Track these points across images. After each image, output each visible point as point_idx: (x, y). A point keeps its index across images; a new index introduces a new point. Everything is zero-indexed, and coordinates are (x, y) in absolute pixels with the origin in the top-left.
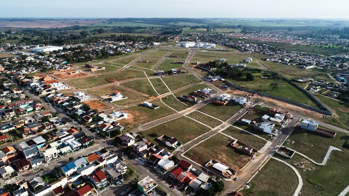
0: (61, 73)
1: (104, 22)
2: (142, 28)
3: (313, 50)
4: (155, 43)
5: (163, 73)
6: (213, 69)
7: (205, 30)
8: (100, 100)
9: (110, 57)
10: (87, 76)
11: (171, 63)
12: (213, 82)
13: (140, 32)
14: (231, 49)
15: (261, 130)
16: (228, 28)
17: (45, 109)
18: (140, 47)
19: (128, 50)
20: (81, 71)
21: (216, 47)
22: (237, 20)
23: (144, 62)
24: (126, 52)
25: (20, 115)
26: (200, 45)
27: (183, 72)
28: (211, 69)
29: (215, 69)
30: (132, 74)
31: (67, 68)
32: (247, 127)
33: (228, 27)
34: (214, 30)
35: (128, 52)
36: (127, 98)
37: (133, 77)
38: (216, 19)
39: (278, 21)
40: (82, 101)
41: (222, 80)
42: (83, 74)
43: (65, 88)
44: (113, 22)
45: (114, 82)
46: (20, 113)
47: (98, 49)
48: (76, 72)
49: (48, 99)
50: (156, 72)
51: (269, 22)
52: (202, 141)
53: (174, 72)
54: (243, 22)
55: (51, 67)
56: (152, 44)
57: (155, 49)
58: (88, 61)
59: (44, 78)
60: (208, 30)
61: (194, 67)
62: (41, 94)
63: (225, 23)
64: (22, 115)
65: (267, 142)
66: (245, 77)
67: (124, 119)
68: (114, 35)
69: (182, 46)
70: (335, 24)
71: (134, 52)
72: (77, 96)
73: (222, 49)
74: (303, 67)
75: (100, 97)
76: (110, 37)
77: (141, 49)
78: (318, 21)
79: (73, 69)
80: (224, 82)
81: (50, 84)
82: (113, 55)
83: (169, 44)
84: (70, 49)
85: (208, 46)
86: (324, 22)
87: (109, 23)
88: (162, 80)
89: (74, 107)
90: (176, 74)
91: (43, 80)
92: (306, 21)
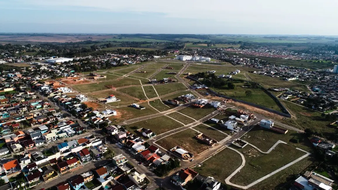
0: (69, 80)
1: (114, 38)
2: (148, 43)
4: (155, 57)
5: (155, 81)
6: (201, 79)
7: (206, 45)
8: (97, 102)
9: (113, 67)
10: (90, 83)
11: (166, 74)
12: (197, 90)
13: (146, 47)
14: (224, 63)
15: (226, 127)
17: (50, 107)
18: (141, 60)
19: (130, 62)
20: (85, 79)
21: (211, 61)
22: (241, 36)
23: (142, 72)
24: (128, 64)
25: (31, 110)
26: (196, 59)
27: (174, 81)
28: (199, 79)
29: (203, 79)
30: (128, 82)
31: (74, 76)
32: (215, 125)
33: (229, 43)
34: (214, 45)
35: (129, 64)
36: (120, 100)
37: (129, 85)
39: (281, 38)
40: (82, 101)
41: (205, 88)
42: (86, 81)
43: (69, 91)
44: (122, 37)
45: (112, 88)
46: (31, 109)
47: (104, 61)
48: (81, 79)
49: (55, 99)
50: (150, 81)
51: (272, 38)
52: (173, 134)
53: (166, 81)
54: (246, 38)
55: (60, 74)
56: (153, 57)
57: (154, 61)
58: (93, 71)
59: (53, 83)
60: (208, 46)
61: (185, 77)
62: (49, 95)
63: (228, 39)
64: (32, 111)
65: (228, 136)
66: (227, 86)
67: (113, 116)
68: (120, 49)
69: (180, 59)
71: (135, 64)
72: (79, 98)
73: (215, 62)
74: (285, 79)
75: (97, 99)
76: (116, 51)
77: (141, 61)
79: (79, 77)
80: (207, 90)
81: (58, 88)
82: (115, 66)
83: (168, 58)
84: (79, 61)
85: (204, 59)
87: (120, 38)
88: (154, 87)
89: (74, 105)
90: (167, 82)
91: (53, 85)
92: (308, 38)
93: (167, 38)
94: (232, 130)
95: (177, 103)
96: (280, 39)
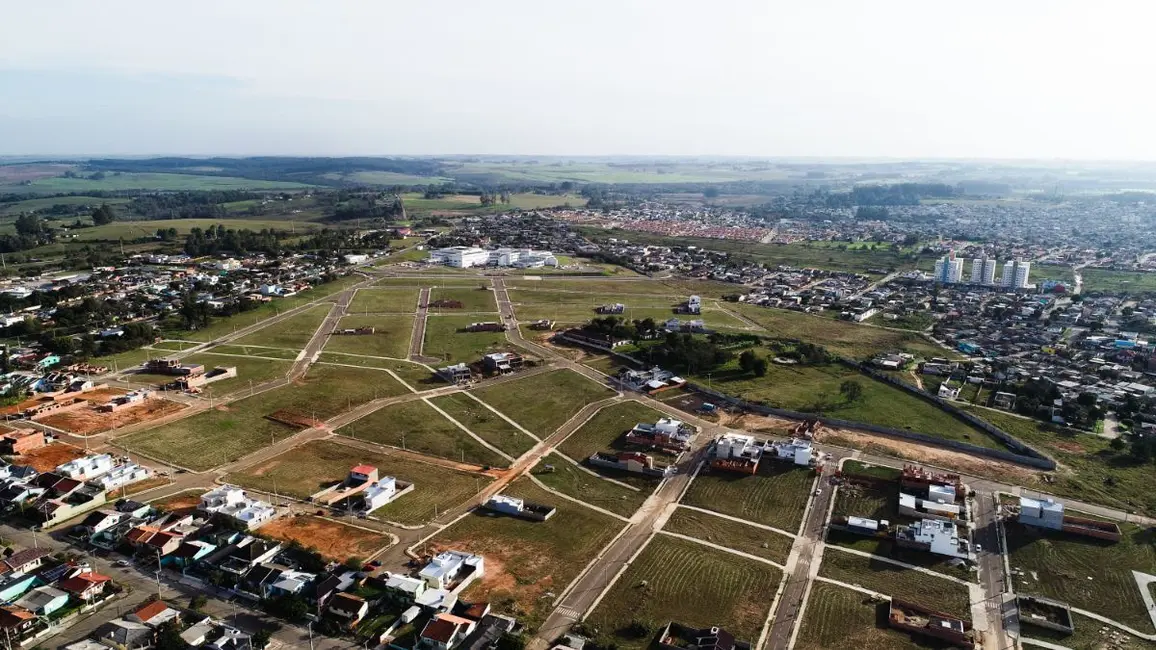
0: (68, 409)
1: (68, 174)
2: (248, 197)
3: (831, 260)
4: (353, 259)
5: (464, 372)
6: (620, 343)
7: (476, 200)
8: (320, 513)
9: (217, 320)
10: (183, 413)
11: (459, 331)
12: (654, 392)
14: (611, 268)
15: (923, 548)
16: (538, 193)
17: (118, 590)
18: (304, 275)
19: (271, 289)
20: (153, 395)
21: (560, 263)
22: (536, 162)
23: (361, 331)
24: (269, 299)
25: (23, 638)
26: (508, 259)
27: (530, 364)
28: (614, 345)
29: (624, 342)
30: (352, 388)
31: (83, 387)
32: (877, 544)
33: (551, 189)
34: (503, 199)
35: (272, 295)
36: (411, 488)
37: (365, 400)
38: (473, 158)
39: (661, 166)
40: (252, 525)
41: (676, 383)
42: (161, 404)
43: (133, 476)
44: (106, 173)
45: (309, 427)
46: (20, 629)
47: (151, 292)
48: (132, 399)
49: (101, 537)
50: (434, 371)
51: (636, 169)
52: (798, 623)
53: (502, 367)
54: (557, 169)
55: (9, 386)
56: (342, 262)
57: (364, 279)
58: (141, 344)
59: (14, 441)
60: (485, 202)
61: (550, 340)
62: (51, 518)
63: (509, 175)
64: (30, 639)
65: (966, 587)
66: (734, 364)
67: (477, 581)
69: (447, 263)
70: (810, 175)
71: (297, 297)
72: (221, 509)
73: (582, 268)
74: (849, 315)
75: (309, 499)
76: (154, 239)
77: (314, 282)
78: (760, 166)
79: (105, 386)
80: (684, 388)
81: (63, 468)
82: (219, 313)
83: (402, 259)
84: (33, 299)
85: (535, 259)
86: (780, 166)
87: (92, 178)
88: (476, 399)
89: (254, 563)
90: (507, 371)
91: (11, 452)
92: (734, 165)
93: (289, 171)
94: (952, 558)
95: (647, 465)
96: (660, 172)
